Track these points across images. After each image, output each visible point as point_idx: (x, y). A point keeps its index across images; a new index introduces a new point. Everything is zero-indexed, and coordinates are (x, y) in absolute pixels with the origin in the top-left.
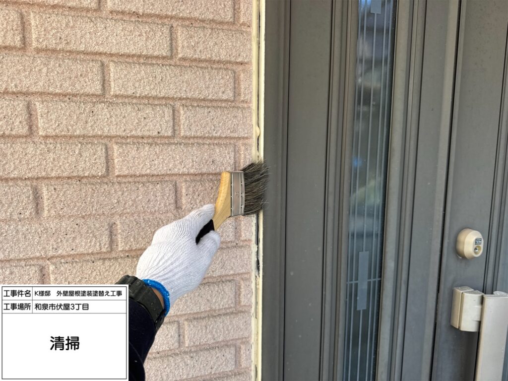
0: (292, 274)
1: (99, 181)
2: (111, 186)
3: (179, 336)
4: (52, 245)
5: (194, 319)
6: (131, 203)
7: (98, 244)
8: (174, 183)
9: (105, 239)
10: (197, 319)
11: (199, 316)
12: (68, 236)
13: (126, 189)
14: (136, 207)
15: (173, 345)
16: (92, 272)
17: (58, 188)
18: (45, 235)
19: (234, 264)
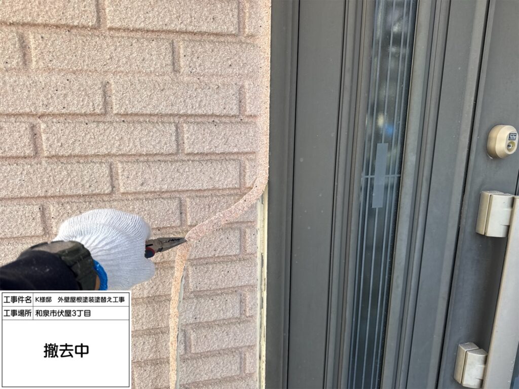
0: (302, 160)
1: (90, 33)
2: (103, 39)
3: (181, 213)
4: (43, 101)
5: (197, 196)
6: (124, 60)
7: (91, 104)
8: (170, 41)
9: (99, 99)
10: (200, 197)
11: (202, 194)
12: (59, 92)
13: (119, 44)
14: (130, 66)
15: (174, 222)
16: (86, 134)
17: (46, 36)
18: (34, 89)
19: (238, 141)
